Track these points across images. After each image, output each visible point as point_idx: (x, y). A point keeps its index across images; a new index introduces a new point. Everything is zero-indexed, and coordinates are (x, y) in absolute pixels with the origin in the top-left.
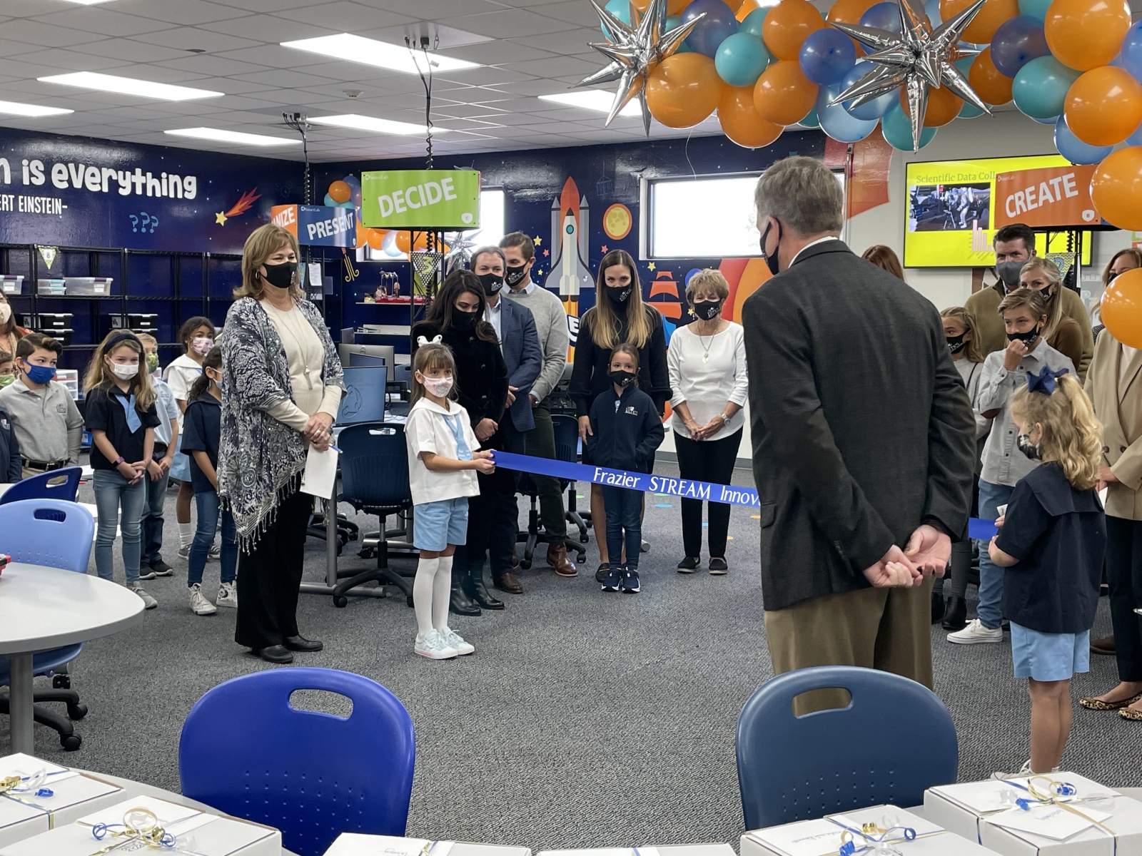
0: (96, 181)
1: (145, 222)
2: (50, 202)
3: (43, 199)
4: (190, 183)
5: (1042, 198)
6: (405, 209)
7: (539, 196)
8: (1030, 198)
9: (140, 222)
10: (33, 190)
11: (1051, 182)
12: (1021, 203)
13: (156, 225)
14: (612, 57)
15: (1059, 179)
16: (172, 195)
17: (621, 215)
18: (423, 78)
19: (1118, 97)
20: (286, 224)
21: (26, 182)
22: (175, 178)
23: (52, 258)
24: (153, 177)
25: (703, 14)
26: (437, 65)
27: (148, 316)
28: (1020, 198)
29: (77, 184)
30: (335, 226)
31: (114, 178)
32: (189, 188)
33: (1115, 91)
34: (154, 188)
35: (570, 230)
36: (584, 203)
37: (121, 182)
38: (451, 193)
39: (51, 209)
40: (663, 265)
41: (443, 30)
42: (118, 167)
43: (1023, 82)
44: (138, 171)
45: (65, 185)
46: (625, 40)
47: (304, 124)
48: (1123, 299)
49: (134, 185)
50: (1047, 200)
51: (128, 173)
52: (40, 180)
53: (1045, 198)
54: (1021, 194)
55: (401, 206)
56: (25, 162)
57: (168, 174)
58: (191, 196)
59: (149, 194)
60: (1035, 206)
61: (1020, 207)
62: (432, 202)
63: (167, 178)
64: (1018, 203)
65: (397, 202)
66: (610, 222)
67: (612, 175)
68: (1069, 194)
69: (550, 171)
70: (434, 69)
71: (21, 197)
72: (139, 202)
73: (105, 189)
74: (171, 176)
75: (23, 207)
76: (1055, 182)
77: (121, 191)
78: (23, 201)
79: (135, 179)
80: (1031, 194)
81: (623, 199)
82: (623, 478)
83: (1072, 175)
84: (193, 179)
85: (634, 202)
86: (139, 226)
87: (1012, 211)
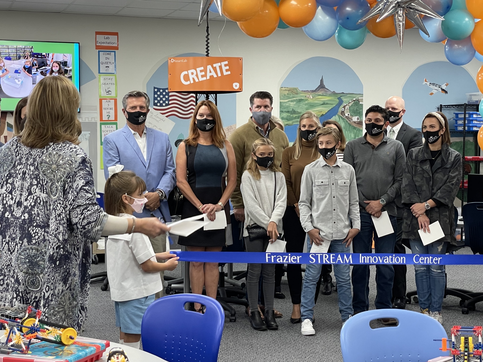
5: (209, 75)
11: (214, 65)
12: (194, 76)
15: (219, 64)
28: (192, 74)
50: (212, 76)
53: (211, 74)
54: (193, 71)
60: (205, 79)
61: (193, 79)
64: (191, 77)
68: (225, 73)
76: (217, 65)
80: (201, 71)
82: (288, 258)
83: (226, 62)
87: (186, 81)
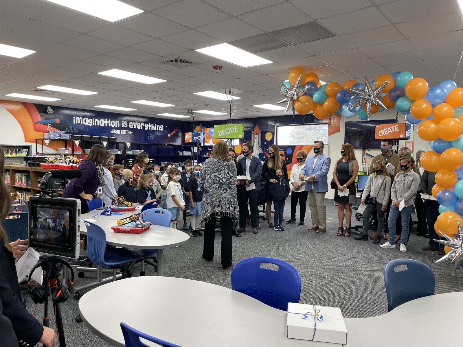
0: (139, 126)
1: (151, 136)
2: (129, 132)
3: (127, 131)
4: (162, 127)
5: (389, 132)
6: (225, 134)
7: (248, 130)
8: (385, 132)
9: (150, 136)
10: (125, 129)
11: (391, 127)
12: (383, 133)
13: (153, 137)
14: (286, 97)
15: (394, 127)
16: (157, 130)
17: (270, 134)
18: (229, 102)
19: (426, 107)
20: (189, 137)
21: (123, 127)
22: (158, 126)
23: (129, 145)
24: (153, 125)
25: (310, 86)
26: (233, 98)
27: (152, 159)
28: (383, 131)
29: (135, 127)
30: (201, 138)
31: (144, 125)
32: (162, 128)
33: (425, 106)
34: (153, 128)
35: (256, 138)
36: (260, 132)
37: (145, 127)
38: (237, 130)
39: (129, 133)
40: (281, 147)
41: (235, 90)
42: (145, 123)
43: (398, 103)
44: (149, 124)
45: (132, 127)
46: (289, 93)
47: (193, 112)
48: (426, 159)
49: (148, 127)
50: (390, 132)
51: (147, 124)
52: (126, 126)
53: (390, 131)
54: (383, 130)
55: (224, 133)
56: (123, 122)
57: (156, 125)
58: (162, 130)
59: (152, 129)
60: (387, 133)
62: (232, 132)
63: (156, 126)
64: (382, 133)
65: (223, 132)
66: (267, 136)
67: (267, 125)
68: (396, 131)
69: (252, 124)
70: (232, 99)
71: (122, 130)
72: (150, 131)
73: (142, 128)
74: (157, 125)
75: (122, 133)
77: (145, 129)
78: (122, 131)
79: (149, 126)
80: (386, 130)
81: (270, 131)
83: (397, 126)
84: (162, 126)
85: (273, 131)
86: (149, 137)
87: (380, 135)
